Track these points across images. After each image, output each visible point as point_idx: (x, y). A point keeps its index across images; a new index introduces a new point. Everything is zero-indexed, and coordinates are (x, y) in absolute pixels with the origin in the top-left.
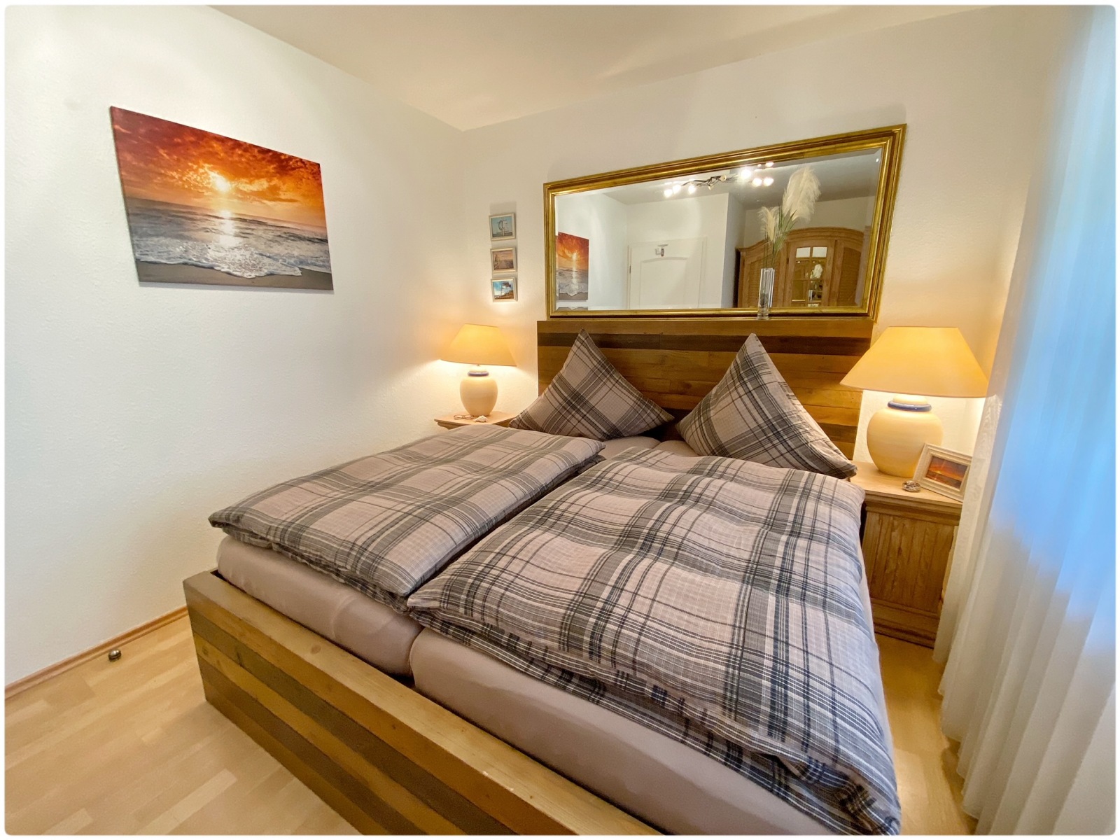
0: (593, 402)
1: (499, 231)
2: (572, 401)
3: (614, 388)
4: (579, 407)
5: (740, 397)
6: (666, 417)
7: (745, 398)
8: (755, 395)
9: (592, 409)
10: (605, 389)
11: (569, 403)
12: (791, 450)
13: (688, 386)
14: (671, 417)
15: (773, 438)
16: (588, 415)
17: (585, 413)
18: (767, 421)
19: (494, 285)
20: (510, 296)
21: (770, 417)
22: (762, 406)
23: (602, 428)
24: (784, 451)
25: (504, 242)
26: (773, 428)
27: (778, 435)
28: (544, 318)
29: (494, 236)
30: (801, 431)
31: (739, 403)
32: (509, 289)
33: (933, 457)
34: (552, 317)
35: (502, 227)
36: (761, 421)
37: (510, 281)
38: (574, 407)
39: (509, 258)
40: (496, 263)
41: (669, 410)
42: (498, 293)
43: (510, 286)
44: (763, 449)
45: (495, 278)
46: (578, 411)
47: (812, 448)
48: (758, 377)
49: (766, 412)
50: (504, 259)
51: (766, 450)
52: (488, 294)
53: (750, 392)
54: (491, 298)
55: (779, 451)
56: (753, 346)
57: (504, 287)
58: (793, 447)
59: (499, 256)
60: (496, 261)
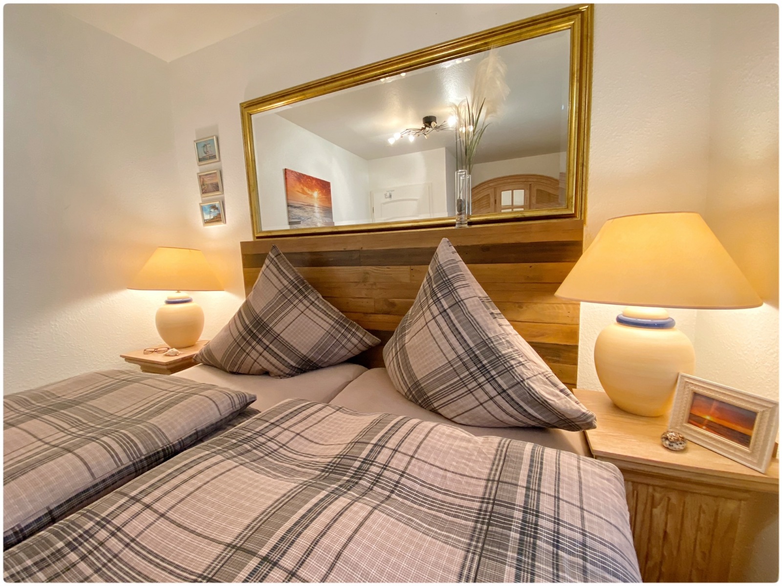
0: (278, 329)
1: (204, 155)
2: (253, 329)
3: (307, 312)
4: (260, 336)
5: (434, 318)
6: (370, 340)
7: (440, 320)
8: (451, 315)
9: (276, 338)
10: (296, 312)
11: (250, 332)
12: (503, 392)
13: (393, 305)
14: (377, 340)
15: (478, 374)
16: (271, 346)
17: (268, 343)
18: (469, 350)
19: (203, 209)
20: (218, 219)
21: (472, 345)
22: (461, 329)
23: (289, 361)
24: (493, 393)
25: (210, 166)
26: (476, 359)
27: (483, 369)
28: (250, 238)
30: (513, 362)
32: (217, 212)
33: (695, 394)
34: (258, 238)
35: (207, 151)
36: (461, 351)
37: (217, 204)
38: (254, 337)
39: (214, 181)
40: (203, 187)
41: (374, 332)
42: (207, 217)
43: (217, 209)
44: (465, 389)
45: (204, 202)
46: (259, 341)
47: (530, 389)
48: (452, 291)
49: (466, 337)
50: (210, 182)
51: (470, 391)
52: (198, 218)
53: (445, 311)
54: (201, 222)
55: (487, 393)
56: (446, 253)
57: (212, 210)
58: (505, 387)
59: (205, 179)
60: (203, 185)
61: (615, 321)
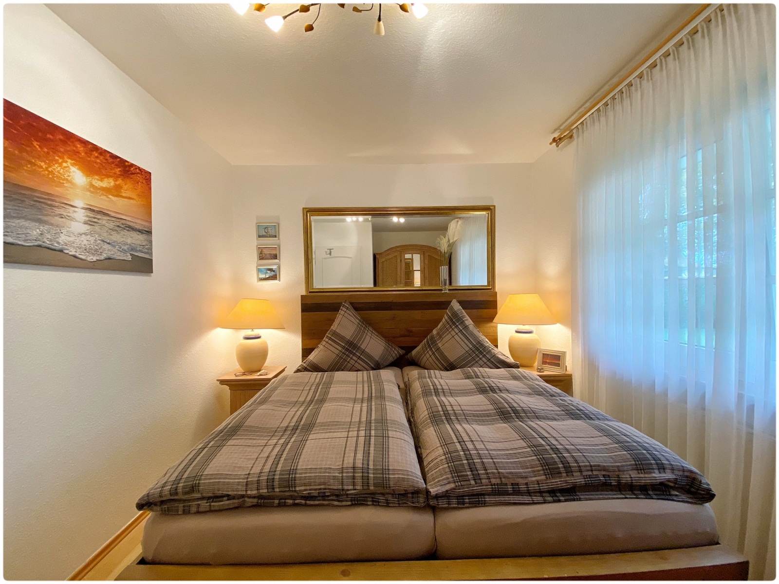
0: (363, 347)
1: (265, 234)
2: (348, 348)
3: (372, 337)
4: (354, 352)
5: (457, 334)
6: (402, 352)
7: (459, 334)
8: (464, 332)
9: (363, 352)
10: (368, 338)
12: (489, 360)
13: (411, 331)
15: (479, 355)
18: (474, 346)
19: (259, 271)
20: (274, 277)
21: (475, 344)
22: (469, 338)
24: (486, 361)
25: (268, 242)
26: (478, 349)
27: (481, 353)
29: (259, 237)
30: (490, 349)
31: (457, 337)
32: (273, 273)
33: (543, 354)
34: (310, 292)
35: (267, 231)
36: (471, 346)
38: (351, 352)
39: (274, 252)
42: (263, 276)
43: (274, 271)
44: (475, 361)
45: (258, 265)
47: (498, 357)
48: (462, 322)
49: (472, 341)
50: (268, 252)
51: (477, 362)
52: (251, 275)
53: (461, 330)
54: (255, 279)
55: (483, 361)
56: (456, 305)
57: (269, 272)
58: (489, 358)
59: (264, 250)
60: (261, 253)
61: (515, 332)
